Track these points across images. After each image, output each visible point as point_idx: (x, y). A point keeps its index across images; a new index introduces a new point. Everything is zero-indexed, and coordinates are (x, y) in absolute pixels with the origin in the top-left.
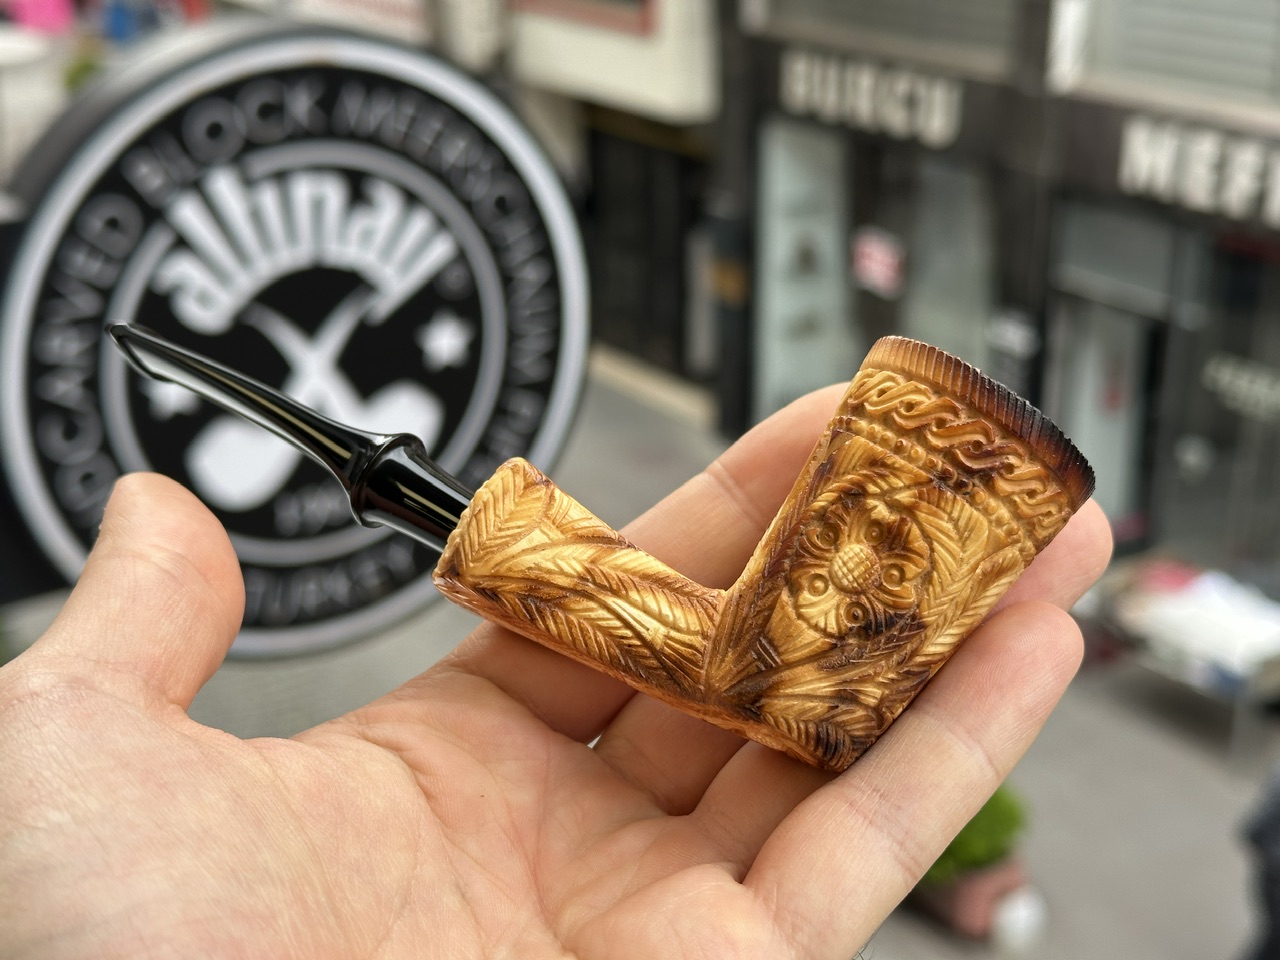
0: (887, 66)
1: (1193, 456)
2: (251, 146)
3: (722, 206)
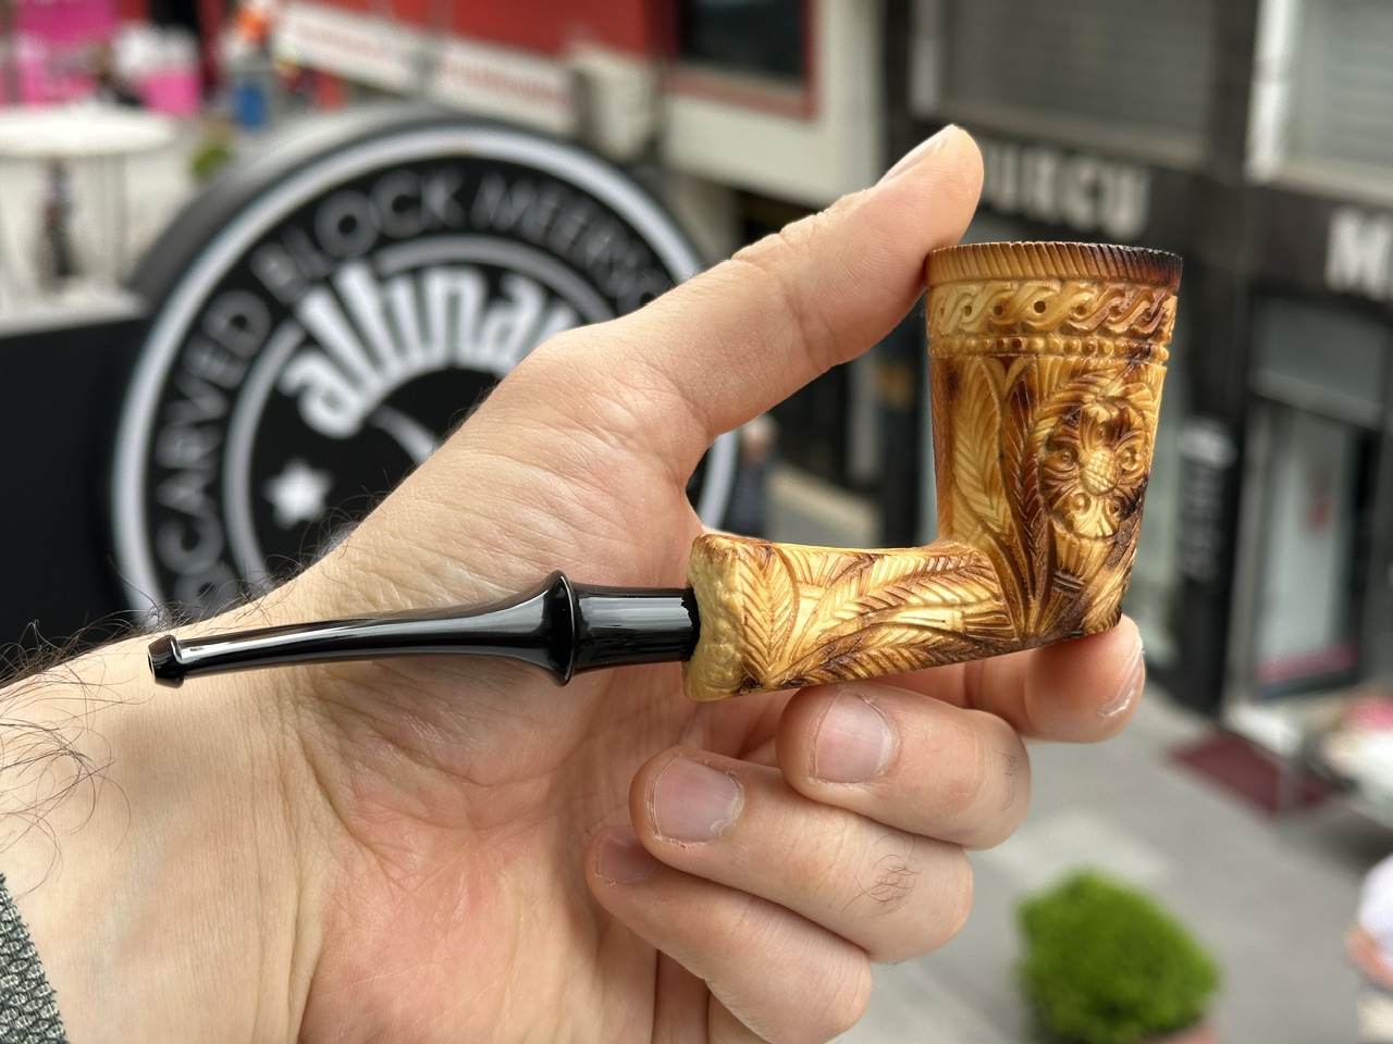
0: (1069, 152)
2: (385, 241)
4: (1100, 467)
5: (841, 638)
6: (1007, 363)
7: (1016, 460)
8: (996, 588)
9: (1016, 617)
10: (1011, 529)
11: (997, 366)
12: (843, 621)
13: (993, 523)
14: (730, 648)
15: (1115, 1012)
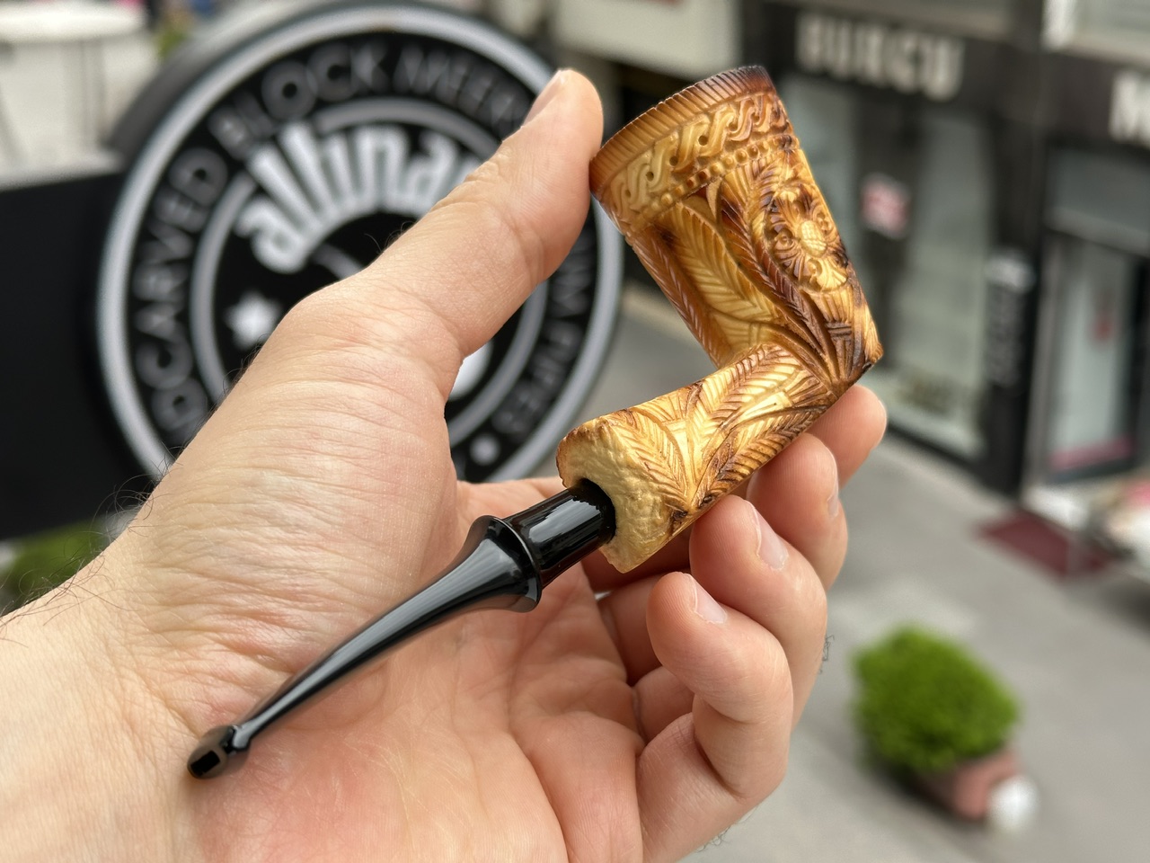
0: (894, 26)
2: (321, 105)
4: (811, 234)
5: (717, 450)
6: (702, 194)
7: (752, 260)
8: (794, 361)
9: (819, 375)
10: (778, 312)
11: (696, 200)
12: (710, 436)
13: (763, 317)
14: (650, 497)
15: (932, 740)
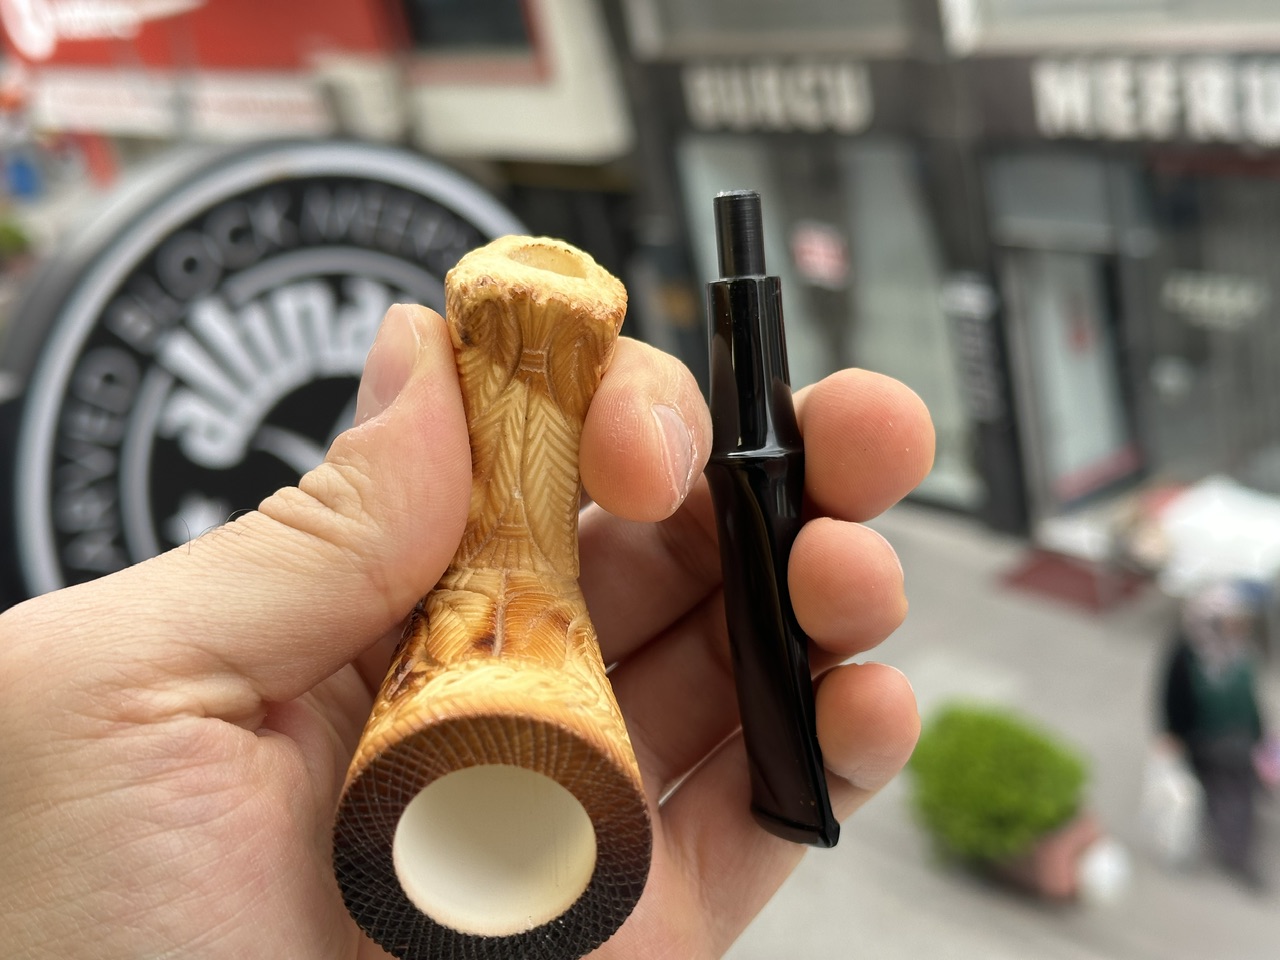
0: (788, 62)
1: (1170, 379)
2: (228, 272)
3: (656, 231)
15: (1002, 822)
